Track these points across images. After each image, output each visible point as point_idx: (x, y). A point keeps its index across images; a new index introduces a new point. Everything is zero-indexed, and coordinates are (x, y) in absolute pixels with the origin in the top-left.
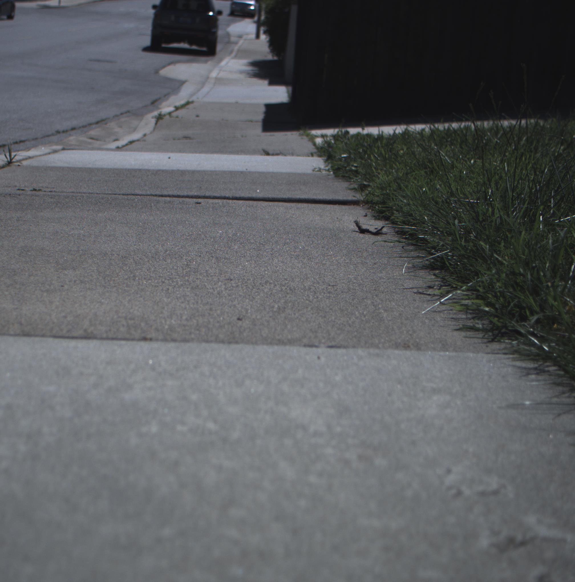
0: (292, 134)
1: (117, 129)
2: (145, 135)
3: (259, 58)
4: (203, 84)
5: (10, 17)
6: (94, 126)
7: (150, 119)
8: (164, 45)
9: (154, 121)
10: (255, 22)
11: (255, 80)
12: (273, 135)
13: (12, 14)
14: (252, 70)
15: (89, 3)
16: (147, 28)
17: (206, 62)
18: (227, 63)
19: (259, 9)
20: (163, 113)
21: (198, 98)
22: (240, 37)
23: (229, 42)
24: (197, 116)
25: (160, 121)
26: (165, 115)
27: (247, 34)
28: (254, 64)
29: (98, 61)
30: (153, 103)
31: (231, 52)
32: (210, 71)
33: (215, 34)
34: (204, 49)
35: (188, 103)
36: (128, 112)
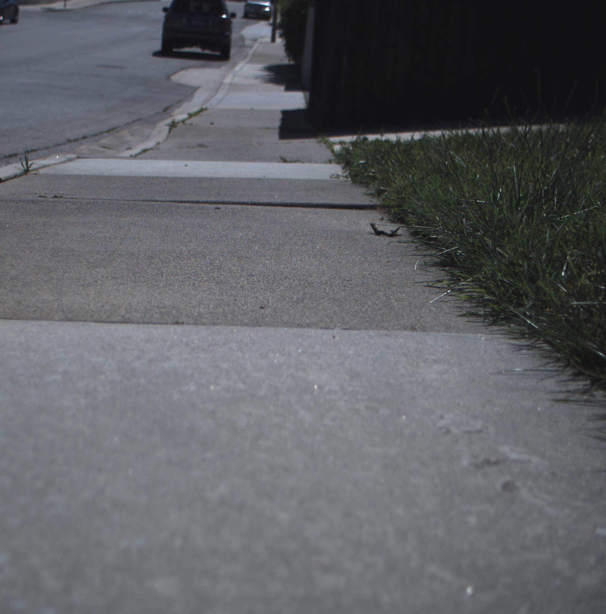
0: (310, 142)
1: (129, 138)
2: (158, 144)
3: (275, 62)
4: (217, 90)
5: (14, 21)
6: (105, 135)
7: (163, 126)
8: (175, 50)
9: (167, 129)
10: (270, 25)
11: (271, 86)
12: (291, 143)
13: (16, 18)
14: (268, 75)
15: (95, 6)
16: (158, 32)
17: (219, 67)
18: (242, 68)
19: (274, 12)
20: (176, 121)
21: (212, 105)
22: (255, 40)
23: (243, 46)
24: (212, 124)
25: (174, 129)
26: (178, 123)
27: (262, 37)
28: (270, 69)
29: (107, 66)
30: (166, 110)
31: (246, 57)
32: (224, 77)
33: (228, 38)
34: (218, 53)
35: (201, 110)
36: (140, 119)
